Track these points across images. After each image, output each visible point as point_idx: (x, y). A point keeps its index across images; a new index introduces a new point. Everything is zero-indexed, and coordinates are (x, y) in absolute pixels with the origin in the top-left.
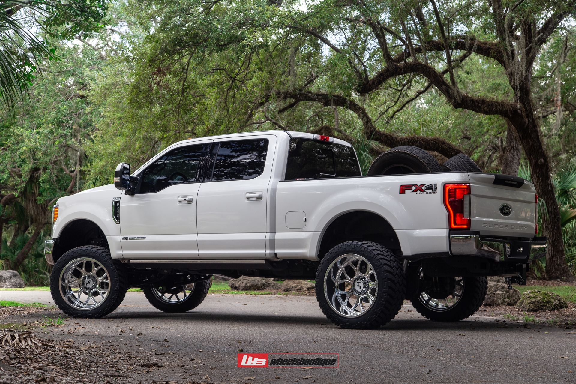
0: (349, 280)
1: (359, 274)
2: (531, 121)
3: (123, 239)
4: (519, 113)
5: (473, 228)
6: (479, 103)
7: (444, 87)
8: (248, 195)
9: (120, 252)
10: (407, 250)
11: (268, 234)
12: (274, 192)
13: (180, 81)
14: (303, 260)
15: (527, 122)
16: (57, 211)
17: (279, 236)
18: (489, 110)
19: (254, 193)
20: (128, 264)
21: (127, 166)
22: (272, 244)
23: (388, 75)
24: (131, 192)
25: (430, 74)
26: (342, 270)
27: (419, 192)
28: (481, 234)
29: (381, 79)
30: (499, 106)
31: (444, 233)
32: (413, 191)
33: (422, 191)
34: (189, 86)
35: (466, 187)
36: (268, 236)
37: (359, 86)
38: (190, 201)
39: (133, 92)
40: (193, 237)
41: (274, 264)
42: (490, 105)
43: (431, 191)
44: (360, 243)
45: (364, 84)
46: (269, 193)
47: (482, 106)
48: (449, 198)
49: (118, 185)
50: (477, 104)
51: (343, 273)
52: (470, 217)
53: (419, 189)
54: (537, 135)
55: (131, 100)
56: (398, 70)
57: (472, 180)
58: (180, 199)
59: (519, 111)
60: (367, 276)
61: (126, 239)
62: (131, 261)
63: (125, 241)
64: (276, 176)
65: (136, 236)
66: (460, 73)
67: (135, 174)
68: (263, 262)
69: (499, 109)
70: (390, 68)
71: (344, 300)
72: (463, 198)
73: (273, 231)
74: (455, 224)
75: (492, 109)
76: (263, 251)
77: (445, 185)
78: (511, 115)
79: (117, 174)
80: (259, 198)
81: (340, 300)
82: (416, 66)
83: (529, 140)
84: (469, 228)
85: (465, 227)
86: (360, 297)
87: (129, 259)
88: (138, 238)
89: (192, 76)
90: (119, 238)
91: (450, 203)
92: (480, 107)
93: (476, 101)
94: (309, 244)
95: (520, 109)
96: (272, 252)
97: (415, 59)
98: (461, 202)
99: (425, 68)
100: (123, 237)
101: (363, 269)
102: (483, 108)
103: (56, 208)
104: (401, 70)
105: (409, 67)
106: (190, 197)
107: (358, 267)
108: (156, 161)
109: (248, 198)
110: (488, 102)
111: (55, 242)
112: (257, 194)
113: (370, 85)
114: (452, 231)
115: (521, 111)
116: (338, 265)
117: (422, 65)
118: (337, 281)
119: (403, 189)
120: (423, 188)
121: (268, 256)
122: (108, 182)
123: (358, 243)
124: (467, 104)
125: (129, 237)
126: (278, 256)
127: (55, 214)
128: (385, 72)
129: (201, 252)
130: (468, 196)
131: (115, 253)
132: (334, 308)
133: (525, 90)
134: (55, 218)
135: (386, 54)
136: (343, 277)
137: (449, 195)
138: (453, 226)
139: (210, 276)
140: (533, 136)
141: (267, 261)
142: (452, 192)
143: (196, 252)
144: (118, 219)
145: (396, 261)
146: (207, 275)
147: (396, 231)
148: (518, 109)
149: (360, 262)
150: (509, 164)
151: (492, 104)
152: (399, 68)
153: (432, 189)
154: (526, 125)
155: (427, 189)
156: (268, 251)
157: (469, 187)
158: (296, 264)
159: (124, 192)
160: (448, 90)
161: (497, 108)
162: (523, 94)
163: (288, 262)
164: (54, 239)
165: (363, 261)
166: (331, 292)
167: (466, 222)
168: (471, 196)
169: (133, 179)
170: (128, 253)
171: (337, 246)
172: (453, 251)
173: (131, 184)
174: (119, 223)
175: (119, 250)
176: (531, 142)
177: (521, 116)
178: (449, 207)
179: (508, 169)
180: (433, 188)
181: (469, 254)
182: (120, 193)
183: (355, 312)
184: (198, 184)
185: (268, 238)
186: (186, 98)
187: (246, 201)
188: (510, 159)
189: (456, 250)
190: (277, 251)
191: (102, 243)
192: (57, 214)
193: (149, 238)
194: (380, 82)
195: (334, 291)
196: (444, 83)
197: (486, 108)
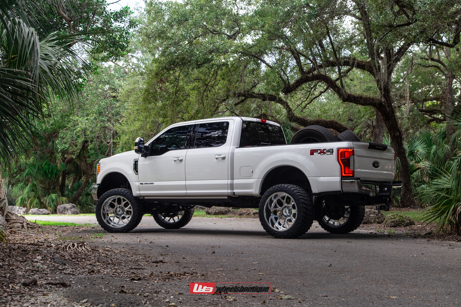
0: (279, 208)
1: (285, 205)
2: (391, 109)
3: (140, 184)
4: (383, 105)
5: (356, 176)
6: (358, 99)
7: (337, 89)
8: (217, 157)
9: (139, 192)
10: (315, 189)
12: (233, 154)
13: (174, 86)
14: (251, 196)
15: (388, 110)
16: (99, 167)
17: (236, 181)
18: (365, 103)
19: (220, 155)
20: (144, 199)
21: (142, 139)
22: (232, 186)
23: (302, 82)
24: (145, 155)
25: (328, 81)
26: (275, 202)
27: (322, 154)
28: (361, 179)
29: (298, 84)
30: (371, 100)
31: (338, 179)
32: (318, 153)
33: (324, 153)
34: (179, 89)
35: (351, 150)
36: (229, 181)
37: (284, 89)
38: (181, 161)
39: (145, 93)
40: (183, 183)
41: (233, 199)
42: (365, 100)
43: (329, 153)
44: (286, 186)
45: (287, 88)
46: (230, 155)
48: (341, 157)
49: (137, 151)
50: (357, 99)
51: (276, 204)
52: (354, 169)
53: (322, 152)
55: (144, 98)
56: (308, 79)
57: (355, 146)
58: (175, 159)
59: (383, 103)
60: (290, 206)
61: (142, 184)
62: (145, 198)
63: (141, 185)
64: (234, 145)
65: (148, 182)
66: (346, 80)
67: (147, 144)
68: (226, 198)
69: (371, 102)
70: (303, 77)
71: (276, 221)
72: (350, 158)
73: (232, 178)
74: (345, 173)
75: (367, 102)
76: (226, 191)
77: (338, 149)
78: (378, 106)
79: (136, 144)
80: (224, 158)
81: (274, 220)
82: (319, 76)
83: (390, 121)
84: (353, 176)
85: (351, 175)
86: (286, 218)
87: (144, 197)
88: (149, 184)
89: (181, 83)
90: (138, 184)
91: (342, 160)
92: (359, 101)
93: (357, 97)
94: (255, 186)
95: (384, 102)
96: (232, 191)
97: (319, 72)
98: (349, 160)
99: (325, 77)
100: (140, 183)
101: (288, 202)
103: (99, 165)
104: (310, 79)
105: (315, 77)
106: (181, 158)
107: (285, 200)
108: (160, 136)
109: (217, 158)
110: (364, 98)
111: (98, 186)
112: (222, 156)
113: (291, 88)
114: (343, 177)
116: (273, 199)
117: (323, 75)
118: (272, 209)
119: (312, 152)
120: (325, 151)
121: (229, 194)
122: (130, 149)
123: (284, 185)
124: (351, 99)
125: (144, 183)
126: (235, 194)
127: (98, 169)
128: (300, 80)
129: (188, 192)
130: (353, 156)
131: (136, 192)
132: (270, 225)
133: (387, 91)
134: (98, 171)
135: (301, 69)
136: (276, 206)
137: (341, 155)
138: (344, 175)
139: (194, 207)
140: (392, 119)
141: (229, 196)
142: (343, 154)
143: (185, 192)
144: (137, 172)
145: (308, 196)
146: (192, 206)
147: (308, 178)
149: (286, 197)
150: (377, 136)
151: (367, 99)
152: (309, 77)
154: (388, 112)
155: (327, 152)
156: (229, 191)
157: (353, 151)
158: (247, 198)
159: (141, 155)
160: (339, 90)
161: (369, 101)
162: (386, 93)
163: (242, 197)
164: (98, 184)
165: (288, 197)
166: (268, 216)
167: (351, 172)
168: (355, 156)
169: (146, 147)
170: (143, 192)
171: (272, 188)
172: (344, 190)
173: (145, 150)
174: (138, 174)
175: (137, 190)
177: (384, 106)
178: (341, 163)
179: (377, 139)
180: (331, 151)
182: (138, 156)
183: (283, 228)
184: (186, 150)
185: (229, 183)
186: (178, 97)
187: (216, 160)
188: (378, 133)
189: (346, 189)
190: (235, 191)
191: (127, 187)
192: (100, 169)
193: (156, 183)
194: (297, 86)
195: (270, 215)
196: (337, 86)
197: (362, 102)
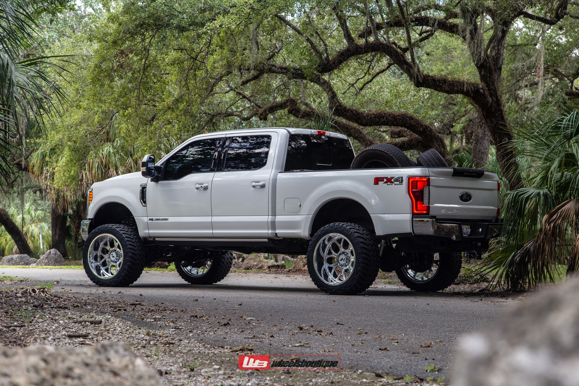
0: (334, 255)
1: (342, 249)
2: (495, 100)
3: (150, 220)
4: (481, 93)
5: (432, 213)
6: (440, 83)
7: (405, 66)
8: (254, 184)
9: (147, 231)
10: (379, 232)
11: (270, 217)
12: (275, 181)
14: (300, 239)
15: (491, 101)
16: (92, 195)
17: (279, 218)
18: (450, 90)
19: (259, 182)
20: (154, 241)
21: (153, 157)
22: (273, 225)
23: (348, 55)
24: (156, 180)
25: (391, 53)
26: (329, 247)
27: (389, 183)
28: (437, 218)
29: (342, 59)
30: (461, 85)
31: (408, 217)
32: (384, 183)
33: (392, 182)
35: (425, 180)
36: (270, 218)
37: (319, 66)
38: (206, 188)
40: (208, 219)
41: (276, 242)
42: (451, 85)
43: (398, 183)
44: (341, 224)
45: (325, 64)
46: (271, 181)
47: (444, 86)
48: (412, 188)
49: (144, 174)
50: (438, 83)
51: (330, 250)
52: (429, 204)
53: (389, 180)
54: (502, 114)
56: (359, 50)
57: (431, 174)
58: (197, 186)
59: (482, 91)
60: (348, 251)
61: (152, 220)
62: (156, 239)
63: (151, 221)
64: (277, 168)
65: (161, 218)
66: (420, 53)
67: (159, 164)
68: (266, 240)
69: (460, 88)
70: (351, 48)
71: (330, 271)
72: (423, 189)
73: (274, 214)
74: (417, 210)
75: (454, 89)
76: (266, 231)
77: (410, 178)
78: (472, 95)
79: (144, 164)
80: (263, 186)
81: (328, 271)
82: (377, 46)
83: (493, 119)
84: (428, 213)
85: (425, 212)
86: (343, 269)
88: (162, 220)
90: (146, 219)
91: (413, 192)
92: (441, 86)
93: (438, 80)
94: (303, 225)
95: (482, 88)
96: (273, 232)
97: (377, 39)
98: (422, 192)
99: (386, 47)
100: (149, 218)
101: (346, 245)
102: (444, 88)
103: (90, 192)
104: (362, 49)
105: (369, 47)
106: (205, 185)
107: (342, 243)
109: (254, 187)
110: (450, 81)
111: (90, 222)
112: (261, 183)
113: (330, 65)
114: (414, 215)
115: (484, 90)
116: (326, 242)
117: (383, 44)
118: (325, 256)
119: (377, 180)
120: (393, 180)
121: (270, 236)
122: (138, 170)
123: (339, 224)
124: (428, 83)
125: (154, 218)
126: (278, 235)
127: (90, 198)
128: (346, 52)
129: (215, 231)
130: (428, 187)
131: (143, 232)
132: (323, 279)
133: (488, 69)
134: (90, 200)
135: (347, 35)
136: (330, 253)
137: (412, 186)
138: (415, 211)
139: (227, 252)
140: (497, 115)
141: (269, 239)
142: (415, 184)
143: (211, 231)
144: (145, 202)
145: (372, 239)
146: (224, 251)
147: (371, 215)
148: (480, 89)
149: (343, 240)
150: (480, 141)
151: (453, 84)
152: (360, 48)
153: (399, 181)
154: (489, 105)
155: (395, 181)
156: (270, 231)
157: (428, 180)
158: (295, 242)
159: (150, 179)
160: (409, 69)
161: (458, 87)
162: (487, 73)
163: (288, 240)
164: (89, 219)
165: (345, 240)
166: (320, 265)
167: (425, 209)
168: (431, 187)
169: (157, 168)
170: (153, 232)
171: (328, 225)
172: (415, 232)
173: (156, 172)
174: (146, 206)
175: (145, 229)
176: (494, 121)
177: (484, 95)
178: (412, 196)
179: (478, 145)
181: (427, 234)
182: (147, 181)
183: (339, 281)
184: (212, 174)
185: (270, 220)
186: (147, 77)
187: (252, 189)
188: (481, 135)
189: (418, 231)
190: (277, 231)
191: (131, 223)
192: (92, 197)
193: (171, 219)
194: (340, 62)
195: (323, 264)
196: (405, 62)
197: (447, 88)
